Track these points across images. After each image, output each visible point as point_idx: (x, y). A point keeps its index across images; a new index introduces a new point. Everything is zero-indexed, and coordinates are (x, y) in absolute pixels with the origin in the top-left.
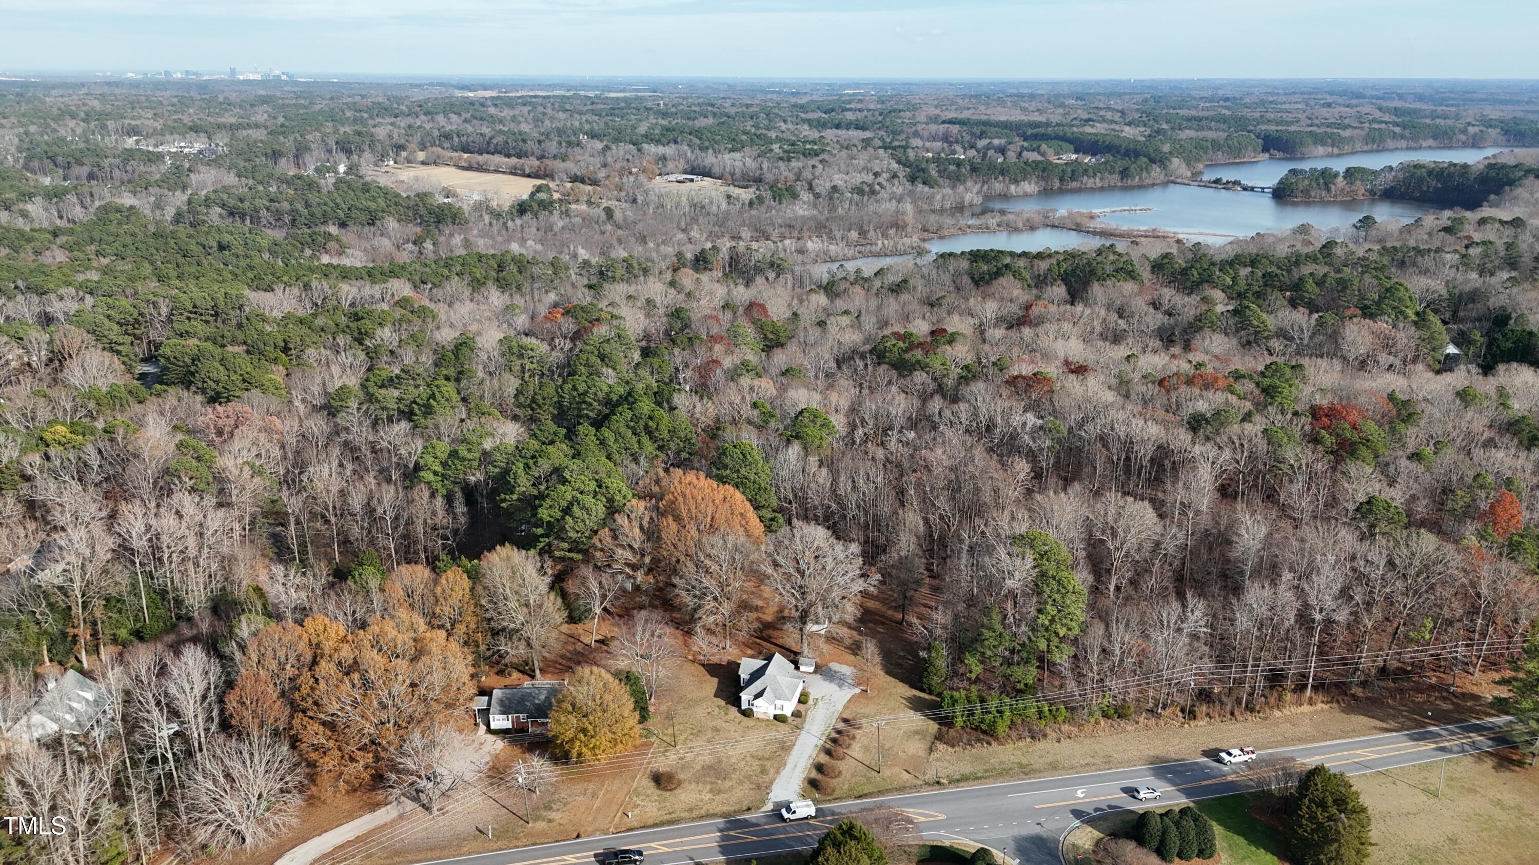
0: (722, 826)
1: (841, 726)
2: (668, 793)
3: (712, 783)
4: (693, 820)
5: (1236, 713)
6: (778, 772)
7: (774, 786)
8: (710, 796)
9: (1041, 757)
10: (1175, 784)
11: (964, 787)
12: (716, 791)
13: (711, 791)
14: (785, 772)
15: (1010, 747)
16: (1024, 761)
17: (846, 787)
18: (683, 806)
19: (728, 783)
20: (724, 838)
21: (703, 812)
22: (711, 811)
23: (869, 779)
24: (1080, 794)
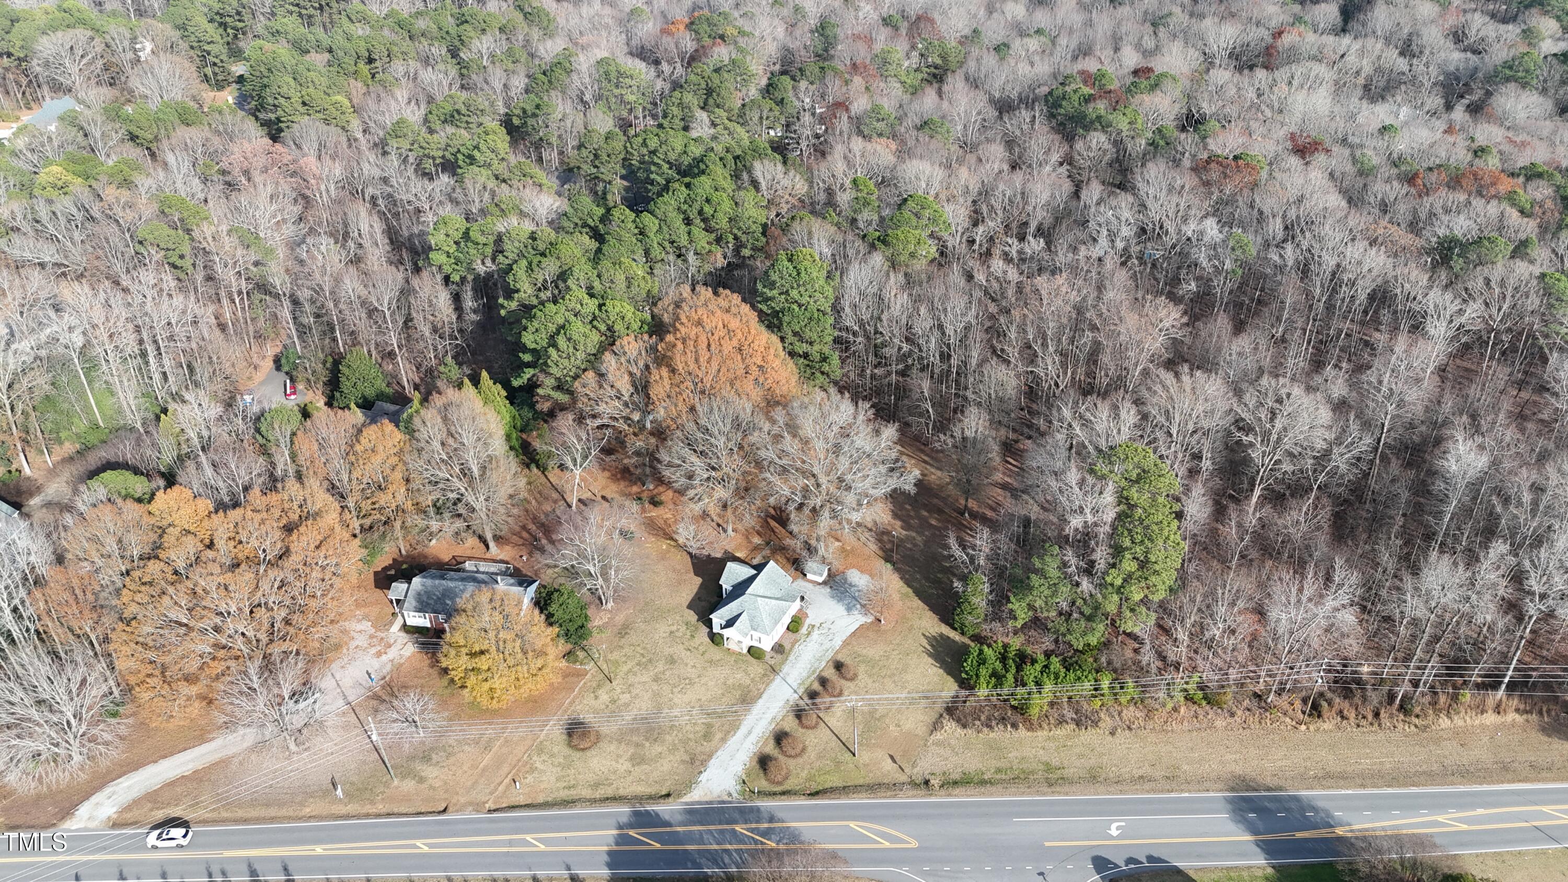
0: (624, 820)
1: (830, 673)
2: (579, 754)
3: (637, 745)
4: (593, 801)
5: (1382, 715)
6: (724, 740)
7: (712, 761)
8: (627, 765)
9: (1080, 756)
10: (1255, 832)
11: (960, 797)
12: (638, 760)
13: (631, 759)
14: (734, 741)
15: (1041, 734)
16: (1055, 762)
17: (804, 774)
18: (591, 777)
19: (657, 749)
20: (622, 839)
21: (610, 792)
22: (622, 792)
23: (838, 764)
24: (1114, 832)
